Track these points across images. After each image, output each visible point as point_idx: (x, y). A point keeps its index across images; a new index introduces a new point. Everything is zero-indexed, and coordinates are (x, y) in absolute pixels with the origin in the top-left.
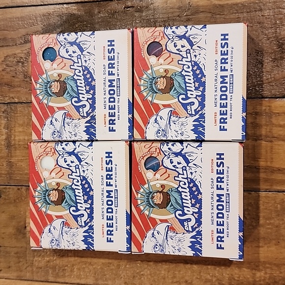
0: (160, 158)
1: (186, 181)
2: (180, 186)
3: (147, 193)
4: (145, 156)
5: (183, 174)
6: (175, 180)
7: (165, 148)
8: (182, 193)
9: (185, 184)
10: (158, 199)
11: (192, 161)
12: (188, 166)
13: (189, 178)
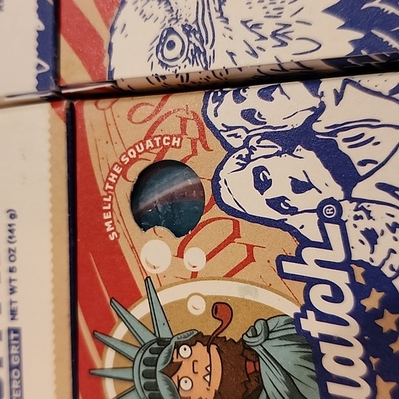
0: (203, 165)
1: (341, 279)
2: (308, 305)
3: (143, 347)
4: (132, 161)
5: (326, 245)
6: (283, 275)
7: (228, 111)
8: (324, 347)
9: (337, 296)
10: (198, 379)
11: (370, 167)
12: (348, 197)
13: (360, 263)
